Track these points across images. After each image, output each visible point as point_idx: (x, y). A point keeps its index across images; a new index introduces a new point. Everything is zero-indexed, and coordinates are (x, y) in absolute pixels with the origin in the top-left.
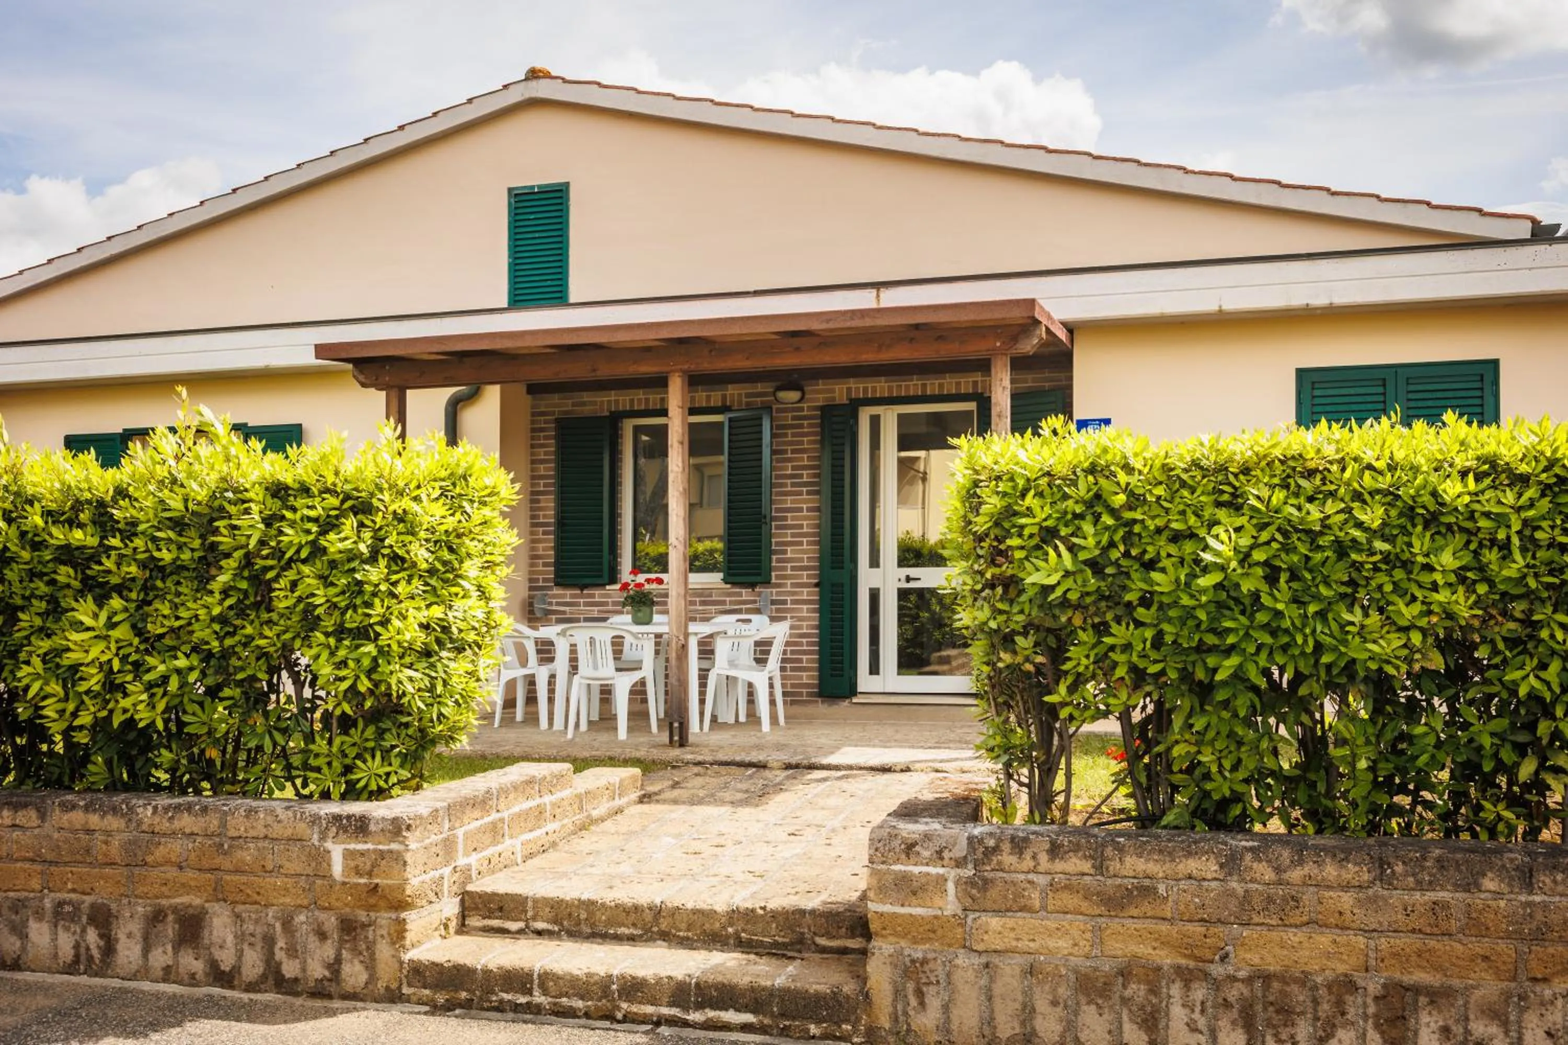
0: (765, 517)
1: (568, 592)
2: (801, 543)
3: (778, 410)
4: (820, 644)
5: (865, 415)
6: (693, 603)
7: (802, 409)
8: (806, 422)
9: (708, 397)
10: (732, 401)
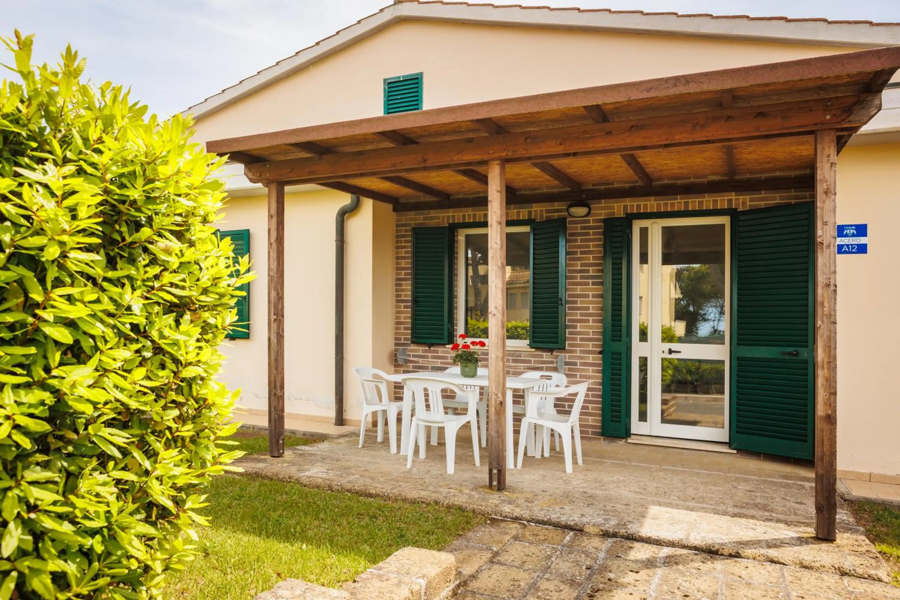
0: (561, 300)
1: (421, 348)
2: (588, 321)
3: (571, 223)
4: (602, 396)
5: (637, 225)
6: (508, 361)
7: (588, 221)
8: (591, 231)
9: (518, 213)
10: (536, 215)
